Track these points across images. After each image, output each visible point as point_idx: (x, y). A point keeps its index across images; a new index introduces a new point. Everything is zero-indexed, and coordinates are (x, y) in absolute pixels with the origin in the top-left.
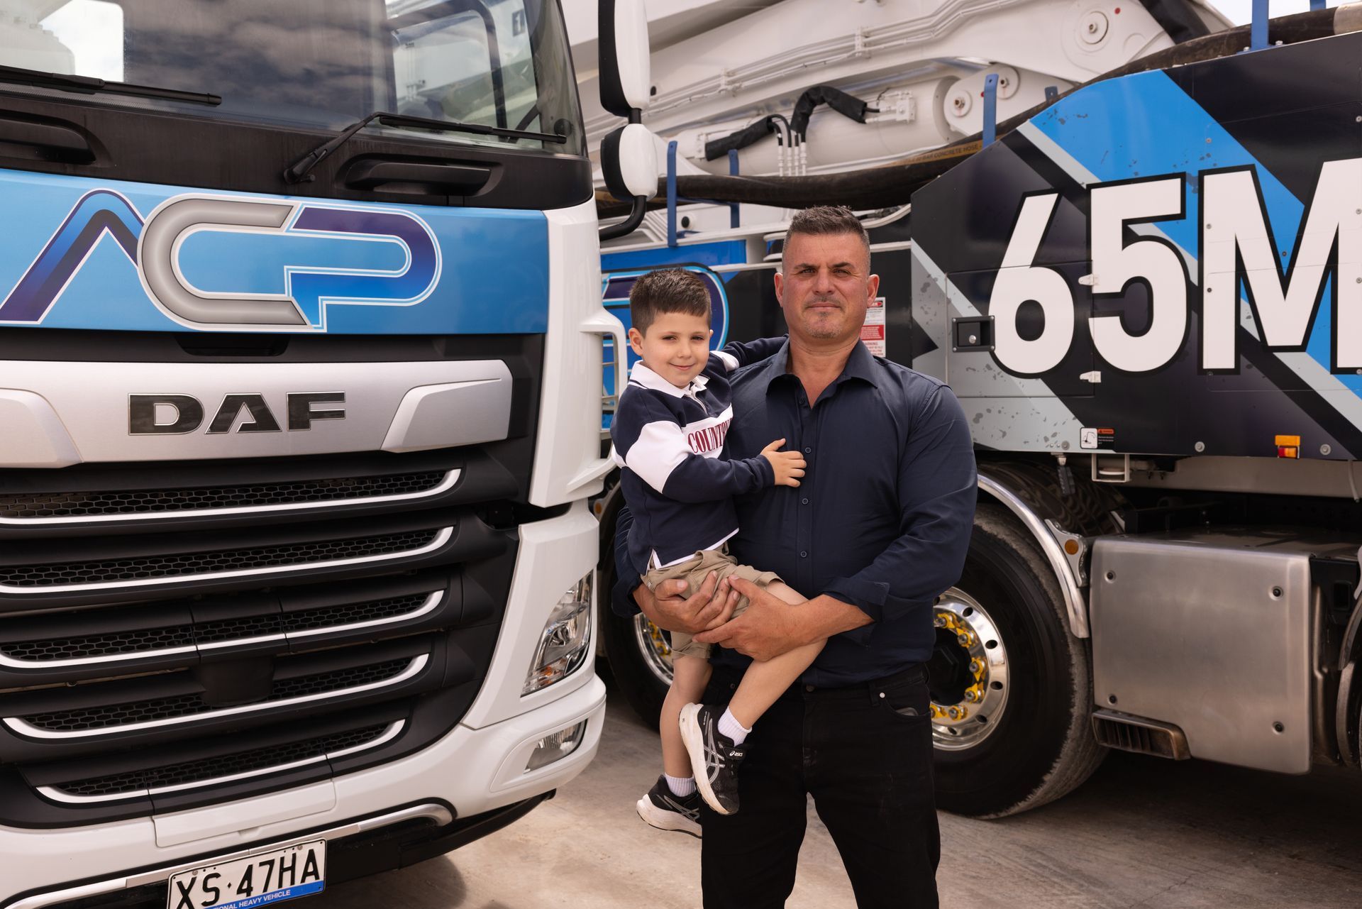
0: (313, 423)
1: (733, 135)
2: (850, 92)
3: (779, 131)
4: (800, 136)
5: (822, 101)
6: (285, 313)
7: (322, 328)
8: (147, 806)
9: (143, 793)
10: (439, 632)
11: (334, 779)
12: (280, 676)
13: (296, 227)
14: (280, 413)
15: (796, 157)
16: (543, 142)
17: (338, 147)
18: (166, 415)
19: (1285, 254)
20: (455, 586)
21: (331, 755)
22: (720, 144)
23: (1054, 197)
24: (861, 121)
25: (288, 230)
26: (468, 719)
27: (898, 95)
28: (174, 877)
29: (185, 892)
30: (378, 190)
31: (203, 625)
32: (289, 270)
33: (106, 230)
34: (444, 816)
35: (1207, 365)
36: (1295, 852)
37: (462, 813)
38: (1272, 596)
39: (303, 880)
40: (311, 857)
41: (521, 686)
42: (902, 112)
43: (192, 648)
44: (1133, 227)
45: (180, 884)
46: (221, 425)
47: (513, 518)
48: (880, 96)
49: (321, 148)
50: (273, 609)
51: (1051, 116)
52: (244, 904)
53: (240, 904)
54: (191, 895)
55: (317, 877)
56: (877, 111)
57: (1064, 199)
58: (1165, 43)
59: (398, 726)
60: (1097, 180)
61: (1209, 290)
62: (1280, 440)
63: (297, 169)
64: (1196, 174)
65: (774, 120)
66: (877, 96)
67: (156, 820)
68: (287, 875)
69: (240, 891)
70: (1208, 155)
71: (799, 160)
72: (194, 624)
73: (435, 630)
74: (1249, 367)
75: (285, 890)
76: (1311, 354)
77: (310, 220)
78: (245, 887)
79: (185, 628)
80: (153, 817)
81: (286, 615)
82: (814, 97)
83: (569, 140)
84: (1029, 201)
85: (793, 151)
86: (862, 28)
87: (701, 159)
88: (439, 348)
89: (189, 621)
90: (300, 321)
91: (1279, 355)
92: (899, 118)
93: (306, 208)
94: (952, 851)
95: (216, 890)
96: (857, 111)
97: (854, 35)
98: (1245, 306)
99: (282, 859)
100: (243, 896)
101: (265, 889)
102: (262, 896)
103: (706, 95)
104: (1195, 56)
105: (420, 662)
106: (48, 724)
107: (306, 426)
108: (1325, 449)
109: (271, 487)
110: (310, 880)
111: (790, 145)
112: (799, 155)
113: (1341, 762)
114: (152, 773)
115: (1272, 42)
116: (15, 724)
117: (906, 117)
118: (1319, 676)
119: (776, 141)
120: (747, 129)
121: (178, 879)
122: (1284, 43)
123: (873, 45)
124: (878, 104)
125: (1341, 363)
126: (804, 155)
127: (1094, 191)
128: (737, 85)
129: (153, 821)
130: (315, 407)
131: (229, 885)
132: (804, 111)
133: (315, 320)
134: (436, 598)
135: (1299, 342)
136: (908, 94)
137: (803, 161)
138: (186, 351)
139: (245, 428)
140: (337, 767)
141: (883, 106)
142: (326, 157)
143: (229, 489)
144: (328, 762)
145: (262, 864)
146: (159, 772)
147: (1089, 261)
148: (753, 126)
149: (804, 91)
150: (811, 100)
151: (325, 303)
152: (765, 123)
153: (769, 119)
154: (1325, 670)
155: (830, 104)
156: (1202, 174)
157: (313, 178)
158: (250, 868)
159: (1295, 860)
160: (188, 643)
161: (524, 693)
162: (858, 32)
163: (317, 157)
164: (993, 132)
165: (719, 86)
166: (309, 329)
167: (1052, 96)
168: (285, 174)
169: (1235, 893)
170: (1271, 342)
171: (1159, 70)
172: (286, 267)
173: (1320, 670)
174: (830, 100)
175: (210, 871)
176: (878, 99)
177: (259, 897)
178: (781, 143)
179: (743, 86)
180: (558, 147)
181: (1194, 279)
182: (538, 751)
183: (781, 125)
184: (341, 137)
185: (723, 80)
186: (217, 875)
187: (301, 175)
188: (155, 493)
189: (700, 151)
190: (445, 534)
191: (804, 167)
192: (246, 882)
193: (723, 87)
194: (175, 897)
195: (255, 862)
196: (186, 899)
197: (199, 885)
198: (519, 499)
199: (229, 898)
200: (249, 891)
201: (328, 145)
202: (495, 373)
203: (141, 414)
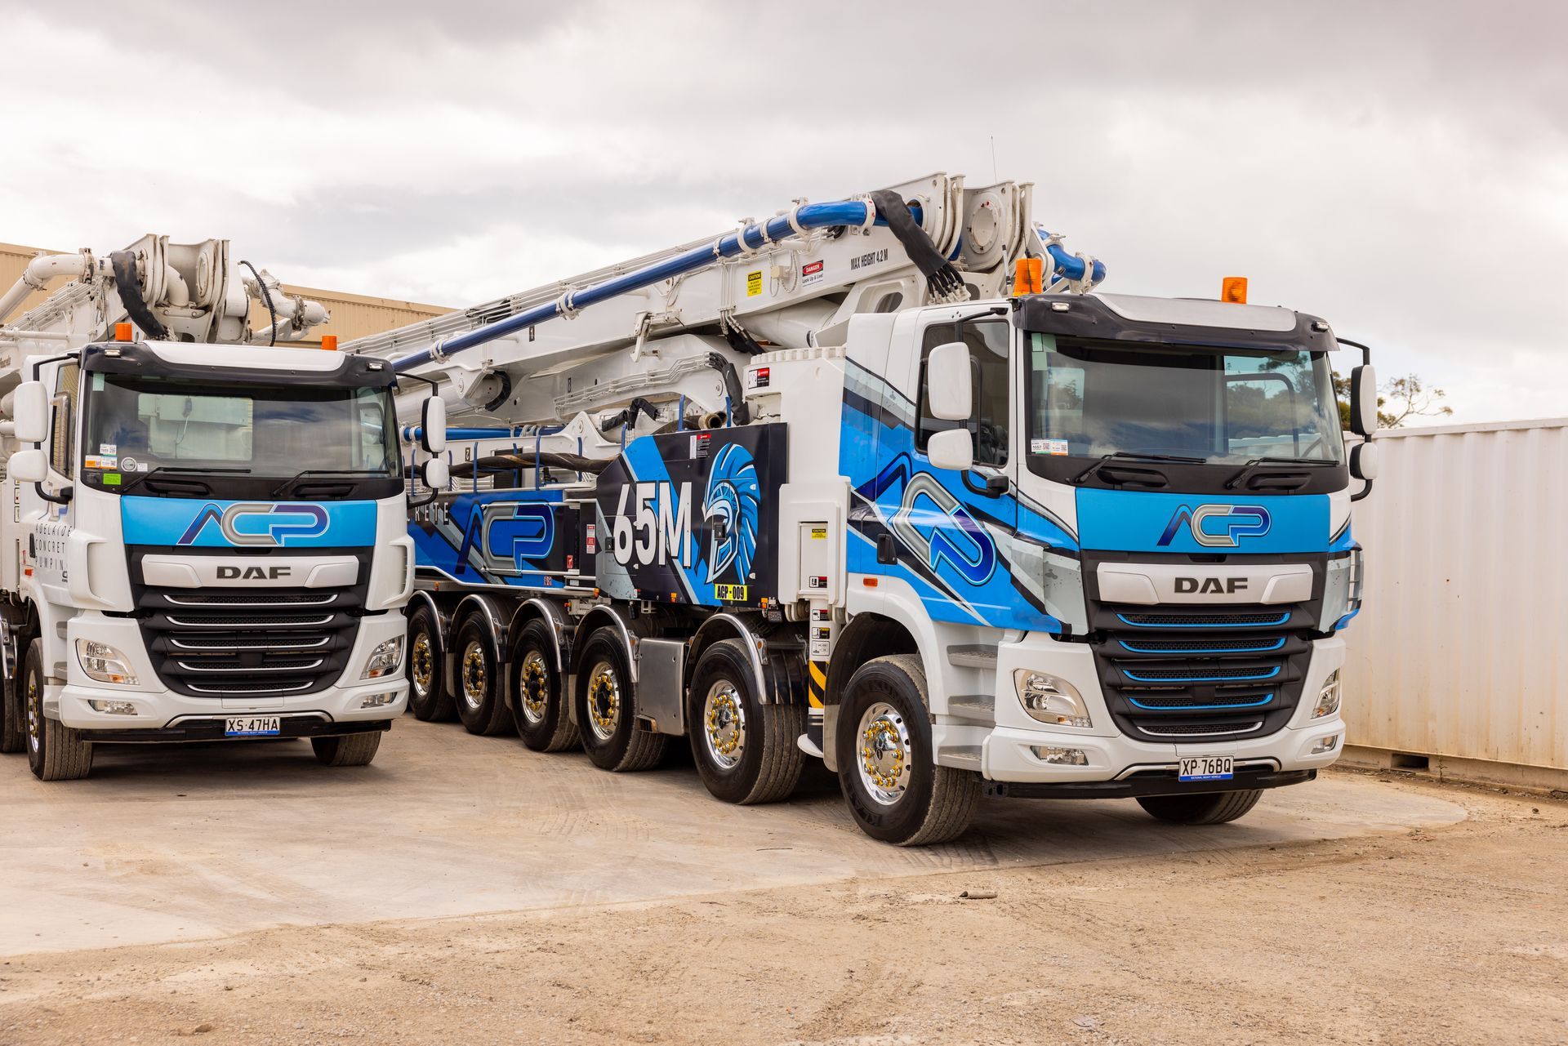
0: (279, 577)
6: (269, 540)
7: (283, 544)
8: (220, 695)
9: (220, 691)
10: (328, 652)
11: (283, 696)
12: (266, 660)
13: (275, 512)
14: (267, 573)
17: (292, 483)
18: (229, 573)
20: (333, 636)
21: (284, 690)
25: (271, 513)
26: (337, 684)
28: (227, 719)
29: (232, 725)
30: (307, 497)
31: (240, 641)
32: (271, 526)
33: (212, 515)
34: (328, 719)
37: (336, 720)
39: (271, 728)
40: (275, 721)
41: (357, 676)
43: (236, 648)
45: (229, 722)
46: (247, 576)
47: (359, 614)
49: (284, 485)
50: (265, 638)
52: (251, 733)
55: (277, 729)
59: (310, 684)
63: (276, 492)
67: (222, 700)
68: (266, 726)
69: (250, 730)
72: (237, 640)
73: (326, 651)
75: (266, 733)
77: (279, 509)
79: (234, 641)
81: (269, 641)
88: (329, 551)
90: (275, 543)
93: (278, 504)
95: (242, 726)
99: (265, 720)
105: (319, 662)
106: (191, 665)
107: (276, 577)
109: (268, 597)
110: (274, 729)
114: (222, 686)
116: (181, 664)
121: (229, 719)
130: (279, 571)
131: (246, 726)
133: (280, 543)
134: (323, 642)
138: (236, 553)
139: (254, 578)
140: (285, 693)
142: (286, 487)
143: (251, 597)
144: (283, 692)
145: (258, 720)
146: (225, 686)
151: (284, 536)
157: (282, 495)
158: (253, 721)
160: (235, 646)
161: (364, 678)
163: (282, 488)
166: (278, 545)
168: (272, 494)
175: (239, 719)
177: (257, 731)
182: (367, 702)
184: (293, 479)
186: (242, 721)
187: (277, 494)
188: (228, 597)
190: (331, 618)
192: (252, 725)
194: (228, 726)
195: (255, 719)
196: (232, 727)
197: (236, 723)
198: (361, 607)
199: (246, 729)
200: (253, 728)
201: (287, 484)
202: (353, 561)
203: (221, 572)
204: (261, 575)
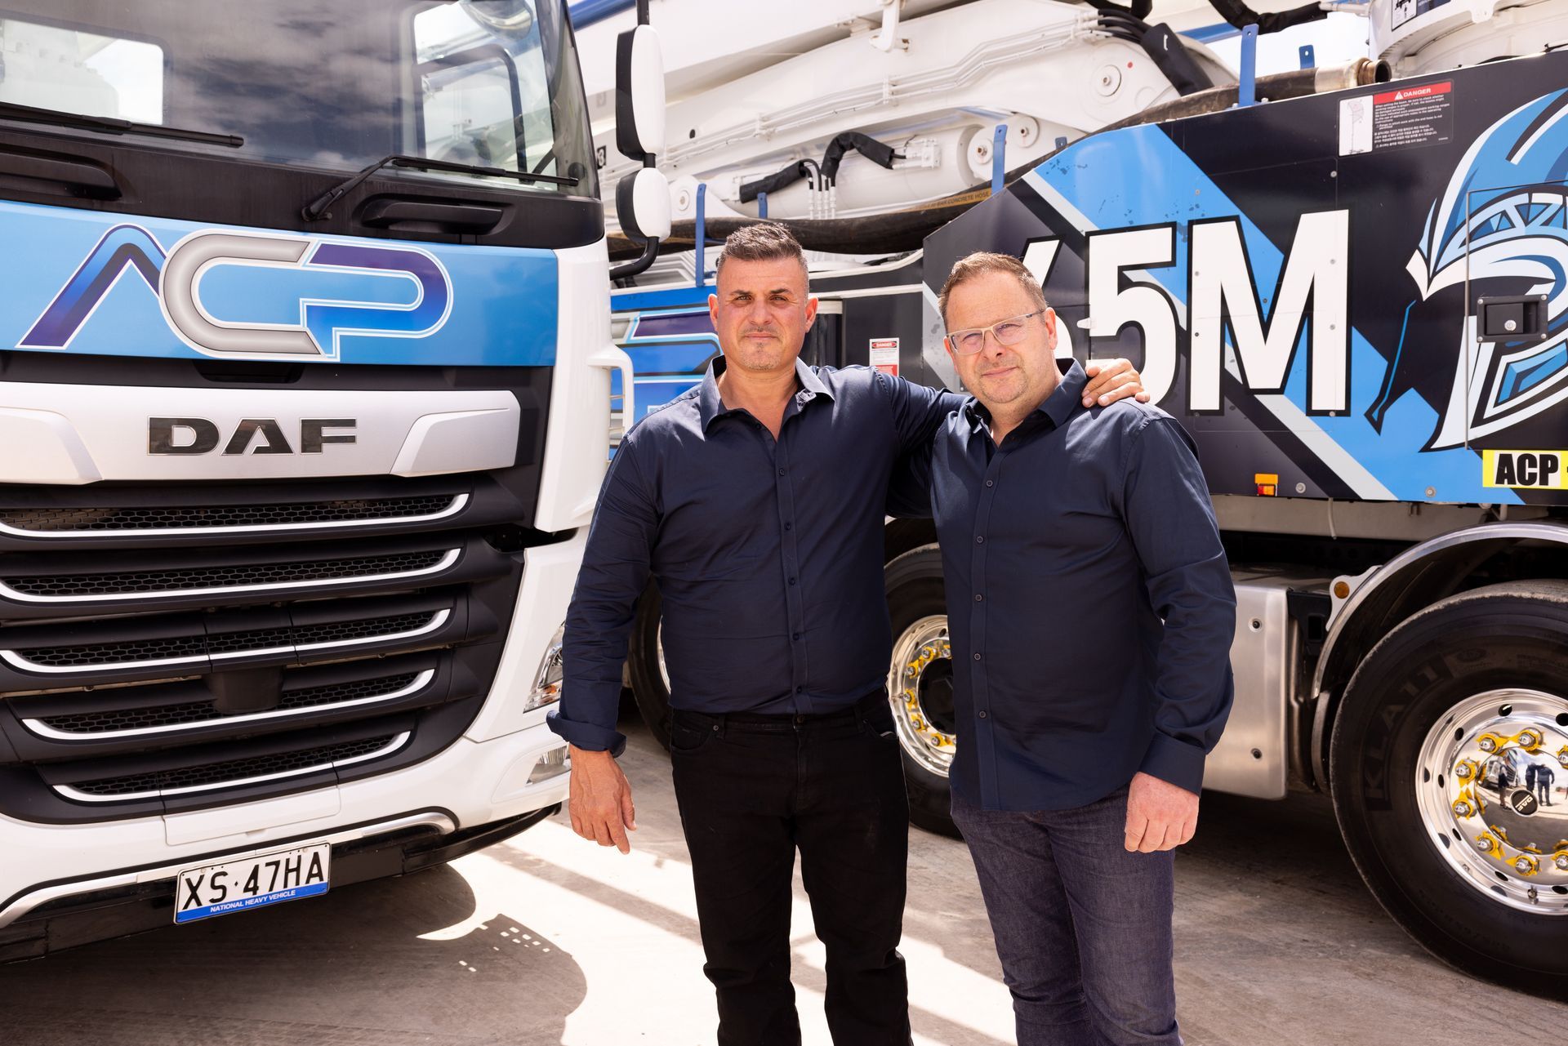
0: (325, 446)
1: (767, 178)
2: (880, 139)
3: (811, 176)
4: (830, 180)
5: (852, 147)
6: (300, 342)
7: (336, 357)
8: (159, 806)
9: (155, 793)
10: (445, 649)
11: (340, 786)
12: (289, 687)
13: (312, 262)
14: (293, 437)
15: (826, 201)
16: (558, 185)
17: (356, 186)
18: (184, 437)
19: (1265, 301)
20: (462, 605)
21: (337, 764)
22: (754, 187)
23: (1056, 242)
24: (888, 166)
25: (305, 265)
26: (471, 732)
27: (923, 142)
28: (183, 874)
29: (194, 889)
30: (392, 228)
31: (215, 637)
32: (304, 303)
33: (130, 262)
34: (447, 826)
35: (1193, 407)
36: (1280, 877)
37: (465, 824)
38: (1252, 628)
39: (308, 882)
40: (316, 859)
41: (524, 703)
42: (927, 159)
43: (204, 658)
44: (1127, 273)
45: (189, 881)
46: (236, 447)
47: (520, 542)
48: (907, 143)
49: (337, 188)
50: (284, 623)
51: (1054, 166)
52: (250, 902)
53: (246, 902)
54: (199, 892)
55: (321, 879)
56: (904, 157)
57: (1064, 245)
58: (1173, 96)
59: (403, 737)
60: (1095, 228)
61: (1197, 334)
62: (1260, 479)
63: (314, 208)
64: (1185, 224)
65: (806, 164)
66: (905, 142)
67: (166, 820)
68: (292, 876)
69: (246, 889)
70: (1197, 206)
71: (829, 204)
72: (207, 635)
73: (441, 647)
74: (1232, 408)
75: (290, 891)
76: (1289, 397)
77: (325, 255)
78: (251, 885)
79: (198, 638)
80: (164, 816)
81: (296, 629)
82: (843, 143)
83: (581, 184)
84: (1032, 246)
85: (823, 196)
86: (890, 77)
87: (736, 201)
88: (450, 378)
89: (202, 632)
90: (314, 351)
91: (1259, 397)
92: (924, 164)
93: (322, 245)
94: (949, 874)
95: (224, 888)
96: (885, 157)
97: (882, 84)
98: (1229, 349)
99: (288, 860)
100: (250, 894)
101: (271, 889)
102: (268, 895)
103: (742, 139)
104: (1189, 111)
105: (425, 677)
106: (66, 726)
107: (319, 449)
108: (1301, 488)
109: (284, 507)
110: (315, 881)
111: (820, 189)
112: (829, 199)
113: (1317, 789)
114: (164, 776)
115: (1258, 99)
116: (34, 725)
117: (931, 163)
118: (1295, 705)
119: (808, 185)
120: (780, 173)
121: (187, 876)
122: (1270, 100)
123: (899, 92)
124: (905, 151)
125: (1315, 407)
126: (833, 199)
127: (1092, 239)
128: (771, 129)
129: (164, 820)
130: (327, 432)
131: (236, 884)
132: (835, 156)
133: (329, 350)
134: (442, 616)
135: (1278, 386)
136: (933, 141)
137: (832, 205)
138: (206, 378)
139: (259, 450)
140: (342, 774)
141: (909, 154)
142: (343, 196)
143: (244, 508)
144: (334, 769)
145: (268, 864)
146: (171, 774)
147: (1087, 306)
148: (786, 170)
149: (833, 137)
150: (841, 145)
151: (339, 334)
152: (797, 167)
153: (801, 164)
154: (1301, 700)
155: (859, 150)
156: (1191, 223)
157: (330, 216)
158: (256, 868)
159: (1279, 885)
160: (200, 653)
161: (527, 709)
162: (886, 81)
163: (333, 196)
164: (1002, 180)
165: (754, 130)
166: (323, 358)
167: (1061, 144)
168: (303, 212)
169: (1215, 914)
170: (1253, 385)
171: (1153, 123)
172: (301, 300)
173: (1296, 699)
174: (858, 146)
175: (218, 869)
176: (905, 146)
177: (265, 896)
178: (811, 186)
179: (776, 131)
180: (572, 189)
181: (1183, 324)
182: (540, 767)
183: (813, 169)
184: (357, 178)
185: (758, 125)
186: (224, 874)
187: (318, 213)
188: (172, 510)
189: (735, 193)
190: (452, 556)
191: (833, 210)
192: (253, 881)
193: (757, 131)
194: (184, 893)
195: (262, 862)
196: (194, 896)
197: (206, 882)
198: (525, 524)
199: (236, 896)
200: (255, 889)
201: (345, 185)
202: (503, 403)
203: (160, 435)
204: (278, 443)
